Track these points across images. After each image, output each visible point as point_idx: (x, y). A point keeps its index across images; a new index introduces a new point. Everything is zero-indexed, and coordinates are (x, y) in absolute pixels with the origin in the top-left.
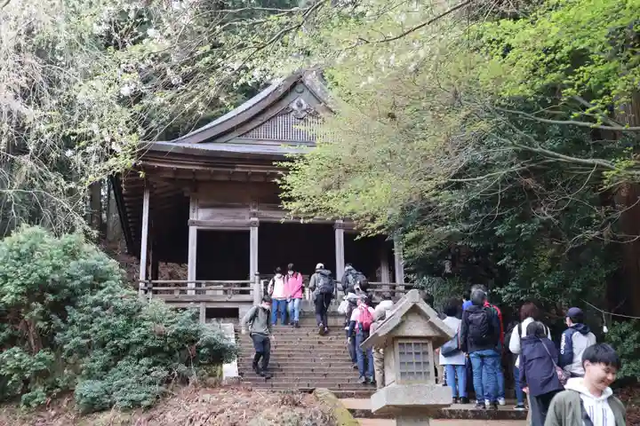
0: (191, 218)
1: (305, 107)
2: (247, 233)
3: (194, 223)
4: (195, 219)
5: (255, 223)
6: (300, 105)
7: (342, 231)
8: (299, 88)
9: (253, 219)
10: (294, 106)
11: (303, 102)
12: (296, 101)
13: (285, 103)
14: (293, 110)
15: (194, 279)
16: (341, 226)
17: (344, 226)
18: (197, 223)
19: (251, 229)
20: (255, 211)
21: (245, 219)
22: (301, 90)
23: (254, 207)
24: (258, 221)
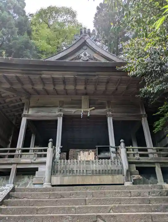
0: (24, 113)
1: (87, 56)
2: (56, 121)
3: (25, 116)
4: (26, 113)
5: (61, 115)
6: (85, 55)
7: (111, 118)
9: (59, 113)
10: (82, 55)
11: (86, 53)
12: (83, 53)
13: (77, 54)
14: (82, 57)
15: (21, 148)
16: (110, 116)
17: (112, 115)
18: (27, 116)
19: (58, 118)
20: (61, 108)
21: (55, 113)
22: (85, 48)
23: (61, 107)
24: (62, 114)
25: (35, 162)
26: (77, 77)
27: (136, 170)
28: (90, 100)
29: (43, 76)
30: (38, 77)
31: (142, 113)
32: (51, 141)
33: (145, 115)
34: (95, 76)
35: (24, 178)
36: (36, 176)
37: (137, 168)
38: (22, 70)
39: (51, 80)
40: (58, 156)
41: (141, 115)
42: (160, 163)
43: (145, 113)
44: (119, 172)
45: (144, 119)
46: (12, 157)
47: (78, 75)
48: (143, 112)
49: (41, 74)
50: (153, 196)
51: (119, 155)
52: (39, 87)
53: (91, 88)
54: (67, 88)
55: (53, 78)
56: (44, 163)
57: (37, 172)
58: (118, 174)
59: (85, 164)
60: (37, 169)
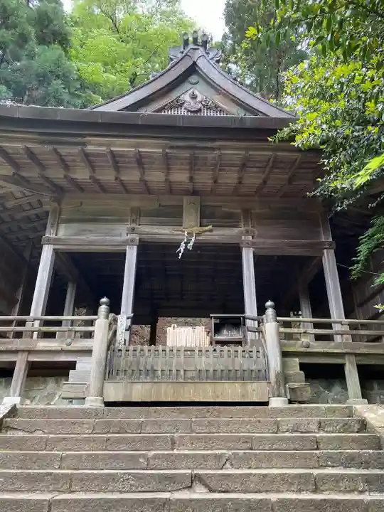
0: (47, 235)
1: (199, 99)
2: (122, 255)
3: (49, 241)
4: (54, 236)
5: (133, 240)
6: (194, 97)
7: (251, 250)
8: (193, 79)
9: (130, 236)
10: (187, 98)
11: (197, 93)
12: (190, 92)
13: (174, 95)
14: (185, 101)
15: (39, 315)
16: (249, 245)
17: (254, 244)
18: (55, 241)
19: (128, 248)
20: (134, 225)
21: (121, 235)
22: (195, 81)
23: (134, 221)
24: (137, 237)
25: (69, 348)
26: (171, 153)
27: (301, 369)
28: (202, 206)
29: (90, 148)
30: (76, 150)
31: (323, 240)
32: (106, 304)
33: (330, 244)
34: (213, 149)
35: (45, 382)
36: (71, 380)
37: (302, 366)
38: (40, 134)
39: (109, 157)
40: (122, 335)
41: (322, 243)
42: (356, 355)
43: (331, 240)
44: (261, 376)
45: (327, 253)
46: (18, 335)
47: (171, 147)
48: (326, 238)
49: (84, 144)
50: (327, 432)
51: (263, 337)
52: (82, 175)
53: (204, 179)
54: (147, 178)
55: (113, 154)
56: (88, 352)
57: (71, 372)
58: (258, 379)
59: (182, 357)
60: (72, 365)
